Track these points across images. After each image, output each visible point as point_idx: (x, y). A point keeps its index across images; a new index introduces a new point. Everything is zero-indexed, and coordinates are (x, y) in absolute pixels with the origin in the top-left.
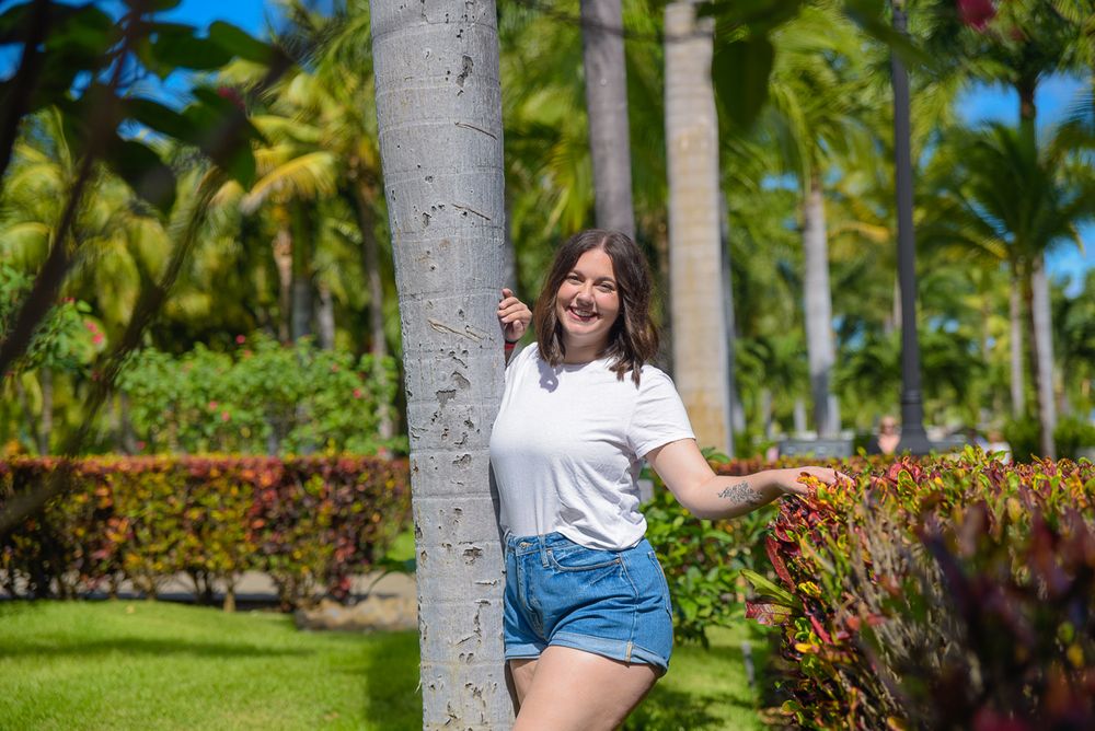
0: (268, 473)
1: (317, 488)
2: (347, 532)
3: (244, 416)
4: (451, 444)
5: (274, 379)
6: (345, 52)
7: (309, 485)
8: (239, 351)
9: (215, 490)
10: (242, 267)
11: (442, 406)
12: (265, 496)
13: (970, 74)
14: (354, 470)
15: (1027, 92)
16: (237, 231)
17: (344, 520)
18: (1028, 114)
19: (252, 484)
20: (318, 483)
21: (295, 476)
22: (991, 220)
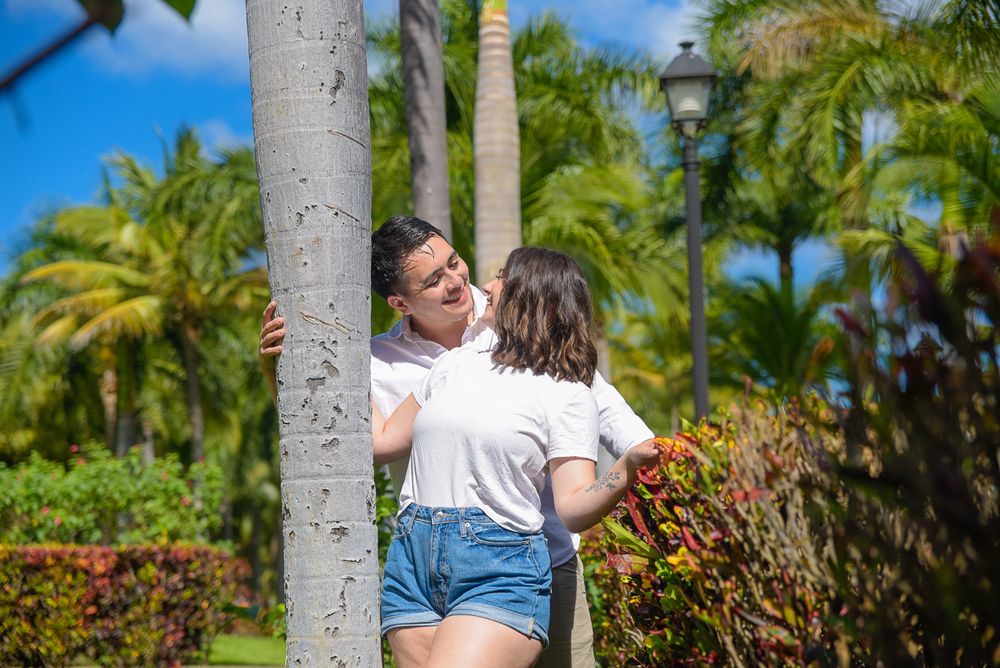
0: (103, 561)
1: (150, 575)
2: (177, 618)
3: (75, 520)
4: (320, 428)
5: (106, 486)
6: (174, 204)
7: (142, 572)
8: (72, 460)
9: (50, 578)
10: (68, 403)
11: (313, 393)
12: (98, 583)
13: (735, 237)
14: (185, 558)
15: (785, 254)
16: (65, 370)
17: (175, 607)
18: (787, 274)
19: (87, 572)
20: (150, 571)
21: (128, 564)
22: (755, 364)
